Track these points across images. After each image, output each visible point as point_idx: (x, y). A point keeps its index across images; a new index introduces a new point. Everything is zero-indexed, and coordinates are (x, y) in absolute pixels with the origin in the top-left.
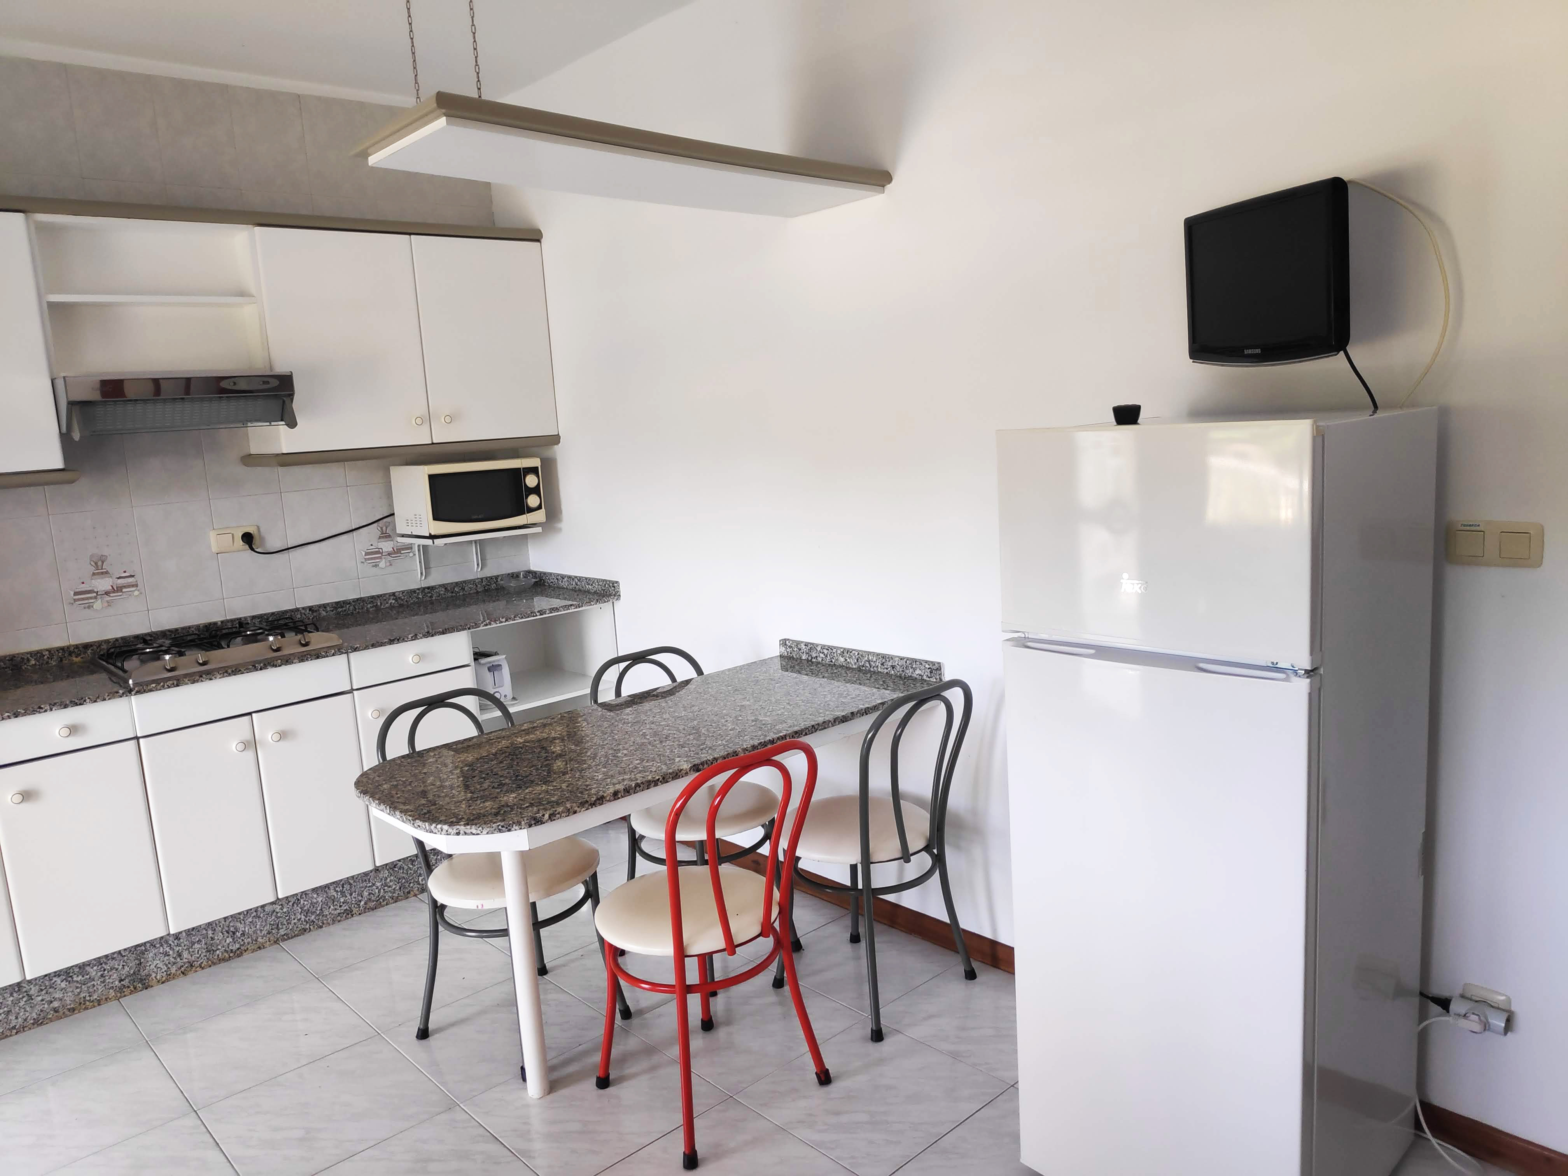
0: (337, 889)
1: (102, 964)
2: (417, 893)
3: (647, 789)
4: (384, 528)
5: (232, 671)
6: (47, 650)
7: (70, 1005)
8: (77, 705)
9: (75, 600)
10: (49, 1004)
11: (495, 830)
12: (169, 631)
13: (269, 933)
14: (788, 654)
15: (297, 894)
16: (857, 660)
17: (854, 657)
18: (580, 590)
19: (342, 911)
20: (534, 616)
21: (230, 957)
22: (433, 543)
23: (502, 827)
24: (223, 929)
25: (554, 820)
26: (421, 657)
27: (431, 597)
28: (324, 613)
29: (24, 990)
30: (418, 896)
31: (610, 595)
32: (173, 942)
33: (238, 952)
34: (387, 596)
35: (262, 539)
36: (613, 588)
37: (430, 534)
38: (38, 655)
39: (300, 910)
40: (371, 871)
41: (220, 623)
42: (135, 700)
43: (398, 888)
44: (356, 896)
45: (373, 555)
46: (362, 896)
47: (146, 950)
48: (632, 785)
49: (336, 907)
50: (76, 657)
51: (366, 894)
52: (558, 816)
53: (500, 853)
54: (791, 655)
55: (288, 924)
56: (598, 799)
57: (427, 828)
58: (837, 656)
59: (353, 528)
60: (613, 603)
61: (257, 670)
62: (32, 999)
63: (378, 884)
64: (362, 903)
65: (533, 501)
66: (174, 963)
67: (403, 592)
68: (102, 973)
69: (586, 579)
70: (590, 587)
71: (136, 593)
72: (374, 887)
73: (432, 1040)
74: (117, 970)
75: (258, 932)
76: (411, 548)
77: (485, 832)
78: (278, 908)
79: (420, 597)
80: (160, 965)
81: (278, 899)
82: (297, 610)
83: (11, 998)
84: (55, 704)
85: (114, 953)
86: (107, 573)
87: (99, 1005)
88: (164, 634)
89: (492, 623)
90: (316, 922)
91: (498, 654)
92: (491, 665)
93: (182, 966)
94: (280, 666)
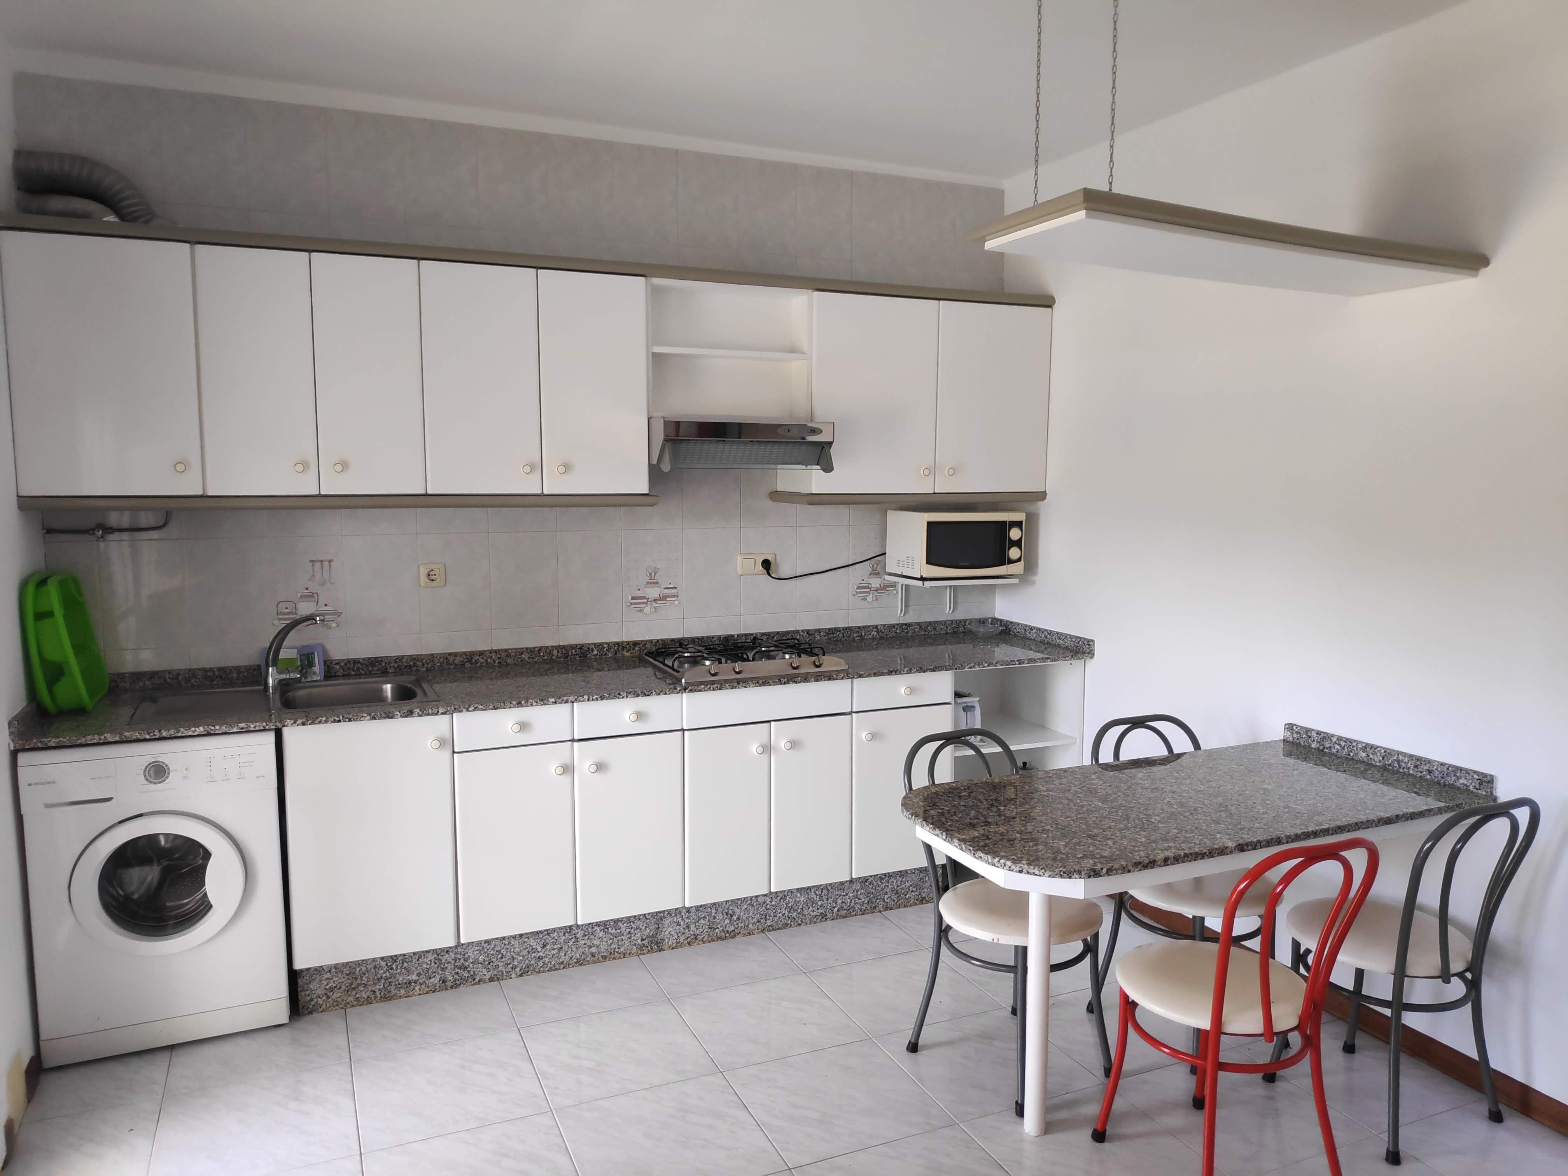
0: (817, 892)
1: (630, 922)
2: (882, 910)
3: (1195, 860)
4: (875, 566)
5: (763, 683)
6: (607, 643)
7: (604, 952)
8: (645, 695)
9: (631, 604)
10: (589, 949)
11: (1056, 874)
12: (698, 638)
13: (758, 922)
14: (1293, 740)
15: (785, 891)
16: (1383, 758)
17: (1378, 754)
18: (1048, 643)
19: (819, 914)
20: (1013, 665)
21: (726, 937)
22: (923, 585)
23: (1064, 873)
24: (723, 910)
25: (1111, 875)
26: (912, 690)
27: (907, 633)
28: (818, 637)
29: (574, 932)
30: (883, 913)
31: (1084, 653)
32: (685, 914)
33: (732, 934)
34: (871, 628)
35: (777, 566)
36: (1088, 646)
37: (922, 576)
38: (599, 646)
39: (785, 906)
40: (847, 882)
41: (736, 636)
42: (686, 697)
43: (866, 902)
44: (831, 902)
45: (863, 589)
46: (836, 904)
47: (664, 917)
48: (1181, 855)
49: (814, 909)
50: (627, 652)
51: (839, 902)
52: (1114, 872)
53: (1028, 893)
54: (1298, 741)
55: (774, 916)
56: (1150, 862)
57: (990, 861)
58: (1357, 749)
59: (850, 563)
60: (1085, 661)
61: (781, 684)
62: (578, 942)
63: (851, 895)
64: (836, 909)
65: (1014, 553)
66: (683, 933)
67: (884, 626)
68: (629, 930)
69: (1058, 633)
70: (1061, 642)
71: (677, 603)
72: (847, 897)
73: (921, 1055)
74: (641, 929)
75: (750, 919)
76: (895, 586)
77: (1047, 874)
78: (768, 900)
79: (898, 632)
80: (673, 933)
81: (770, 892)
82: (797, 632)
83: (564, 938)
84: (631, 692)
85: (640, 915)
86: (657, 583)
87: (624, 957)
88: (693, 640)
89: (976, 666)
90: (797, 919)
91: (972, 696)
92: (965, 705)
93: (689, 937)
94: (799, 683)
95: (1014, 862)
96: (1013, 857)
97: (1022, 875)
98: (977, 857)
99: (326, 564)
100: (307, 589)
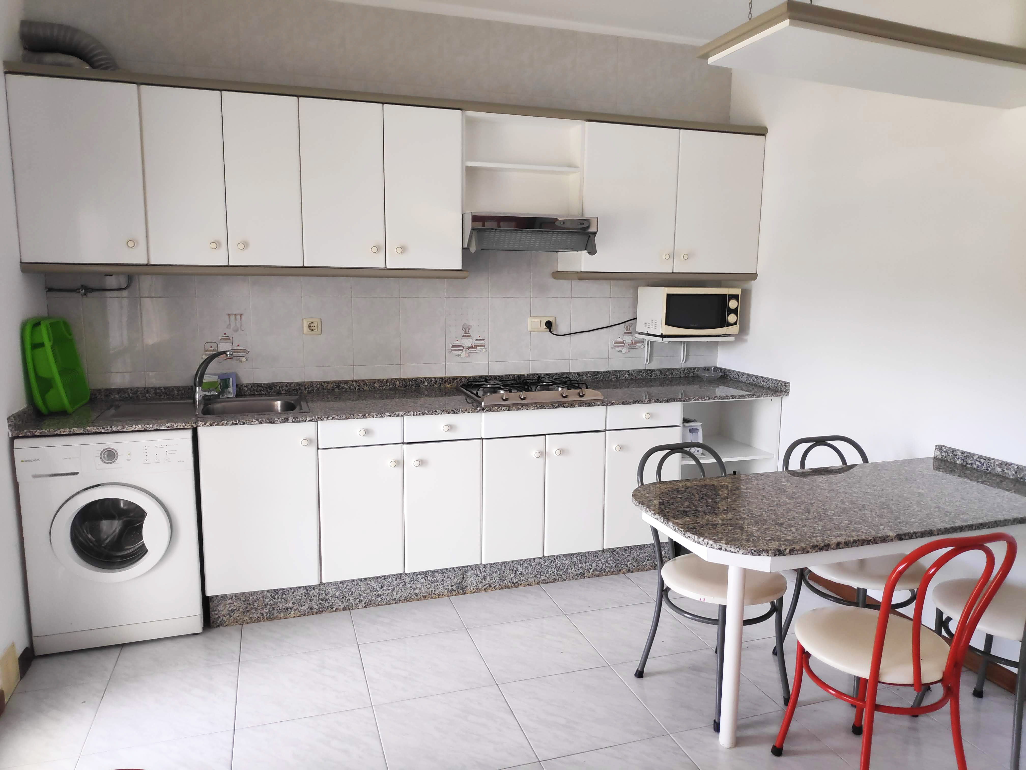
0: (578, 558)
1: (443, 573)
2: (625, 572)
3: (861, 546)
4: (629, 327)
5: (540, 407)
6: (434, 378)
7: (424, 593)
8: (454, 413)
9: (452, 350)
10: (414, 591)
12: (499, 376)
13: (535, 576)
14: (942, 457)
15: (554, 556)
18: (756, 385)
19: (579, 573)
20: (728, 399)
21: (511, 586)
22: (663, 340)
24: (510, 567)
25: (793, 554)
26: (651, 416)
27: (651, 376)
28: (585, 378)
29: (403, 578)
30: (626, 574)
31: (781, 392)
32: (482, 569)
33: (516, 584)
34: (624, 372)
35: (557, 326)
36: (784, 387)
37: (662, 334)
38: (429, 379)
39: (555, 566)
40: (600, 551)
41: (526, 375)
42: (484, 415)
43: (614, 566)
44: (588, 565)
45: (620, 344)
46: (592, 566)
47: (467, 570)
48: (850, 540)
49: (576, 569)
50: (448, 384)
51: (594, 565)
52: (796, 552)
53: (728, 566)
54: (946, 459)
55: (547, 573)
56: (825, 546)
59: (610, 325)
60: (782, 397)
61: (554, 408)
62: (406, 585)
63: (603, 561)
64: (591, 571)
65: (732, 318)
66: (481, 582)
67: (634, 371)
68: (443, 578)
69: (762, 378)
70: (765, 384)
71: (484, 350)
72: (600, 562)
73: (645, 680)
74: (451, 578)
75: (529, 574)
76: (643, 342)
77: (741, 552)
78: (542, 562)
79: (644, 375)
80: (473, 582)
81: (544, 556)
82: (570, 373)
83: (396, 582)
84: (444, 410)
85: (450, 568)
86: (470, 336)
87: (438, 597)
88: (495, 377)
89: (700, 399)
90: (563, 576)
91: (696, 422)
92: (691, 428)
93: (485, 585)
94: (567, 407)
95: (715, 541)
96: (714, 538)
97: (721, 552)
98: (686, 536)
99: (238, 317)
100: (225, 334)
